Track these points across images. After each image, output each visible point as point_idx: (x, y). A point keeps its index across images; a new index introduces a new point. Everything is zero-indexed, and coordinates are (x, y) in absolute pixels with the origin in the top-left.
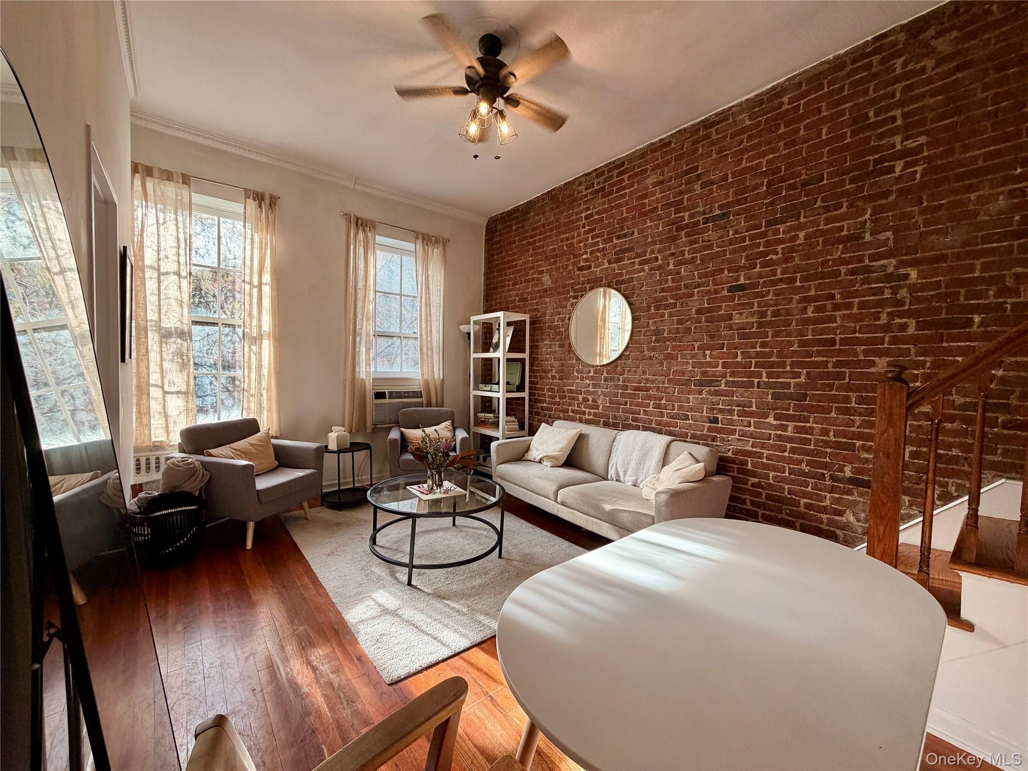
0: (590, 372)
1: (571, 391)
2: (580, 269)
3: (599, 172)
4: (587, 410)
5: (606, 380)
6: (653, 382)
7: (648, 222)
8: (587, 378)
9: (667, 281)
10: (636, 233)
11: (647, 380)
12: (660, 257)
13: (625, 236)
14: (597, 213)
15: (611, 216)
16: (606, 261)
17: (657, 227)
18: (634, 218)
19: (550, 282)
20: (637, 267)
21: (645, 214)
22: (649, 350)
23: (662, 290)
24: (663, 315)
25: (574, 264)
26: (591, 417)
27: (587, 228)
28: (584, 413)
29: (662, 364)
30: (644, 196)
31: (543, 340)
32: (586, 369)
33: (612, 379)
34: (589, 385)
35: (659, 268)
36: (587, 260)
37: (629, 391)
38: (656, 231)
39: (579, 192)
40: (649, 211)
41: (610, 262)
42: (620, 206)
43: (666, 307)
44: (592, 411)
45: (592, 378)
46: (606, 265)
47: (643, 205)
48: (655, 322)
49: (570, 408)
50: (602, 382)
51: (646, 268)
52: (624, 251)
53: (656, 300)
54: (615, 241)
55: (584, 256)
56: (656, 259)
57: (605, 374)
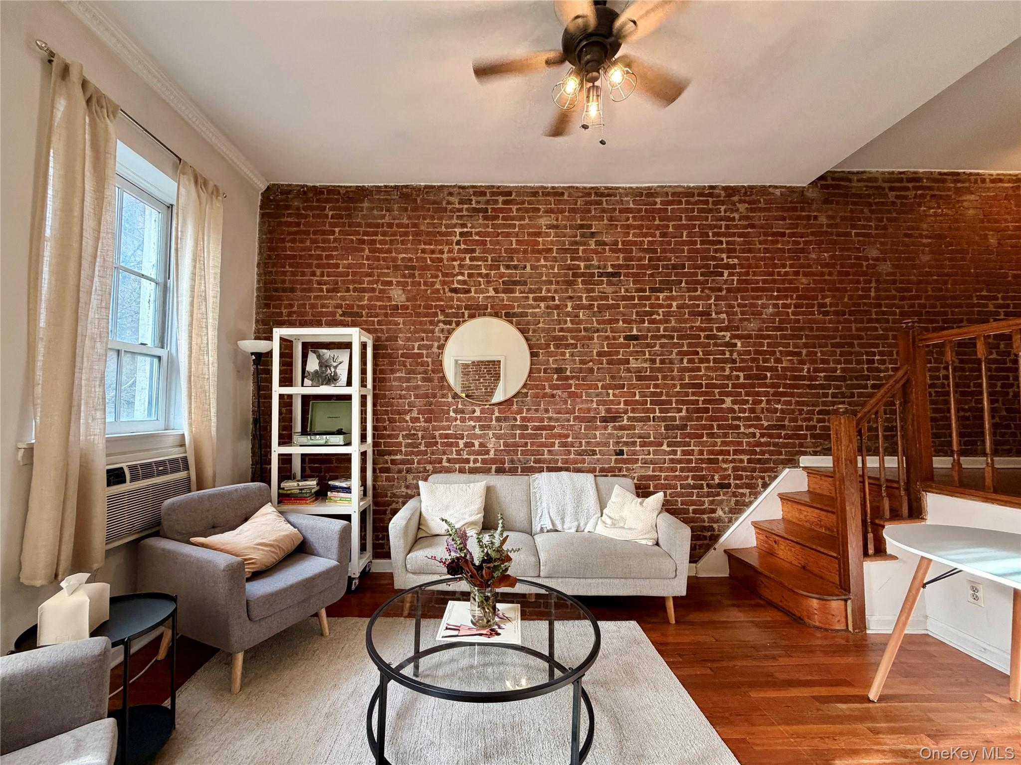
0: (474, 411)
1: (447, 436)
2: (455, 291)
3: (479, 192)
4: (472, 458)
5: (498, 419)
6: (557, 420)
7: (542, 260)
8: (471, 419)
9: (566, 322)
10: (528, 267)
11: (550, 419)
12: (557, 298)
13: (516, 267)
14: (477, 234)
15: (498, 243)
16: (491, 289)
17: (553, 268)
18: (525, 252)
19: (403, 298)
20: (531, 302)
21: (540, 252)
22: (550, 387)
23: (562, 330)
24: (564, 354)
25: (444, 283)
26: (478, 465)
27: (463, 246)
28: (467, 461)
29: (566, 403)
30: (539, 234)
31: (393, 371)
32: (470, 408)
33: (506, 419)
34: (474, 427)
35: (557, 307)
36: (464, 282)
37: (529, 431)
38: (551, 271)
39: (449, 203)
40: (543, 250)
41: (496, 291)
42: (508, 235)
43: (567, 346)
44: (479, 457)
45: (479, 419)
46: (492, 293)
47: (538, 243)
48: (556, 360)
49: (445, 457)
50: (494, 422)
51: (542, 305)
52: (516, 283)
53: (555, 338)
54: (502, 270)
55: (460, 278)
56: (553, 298)
57: (497, 414)
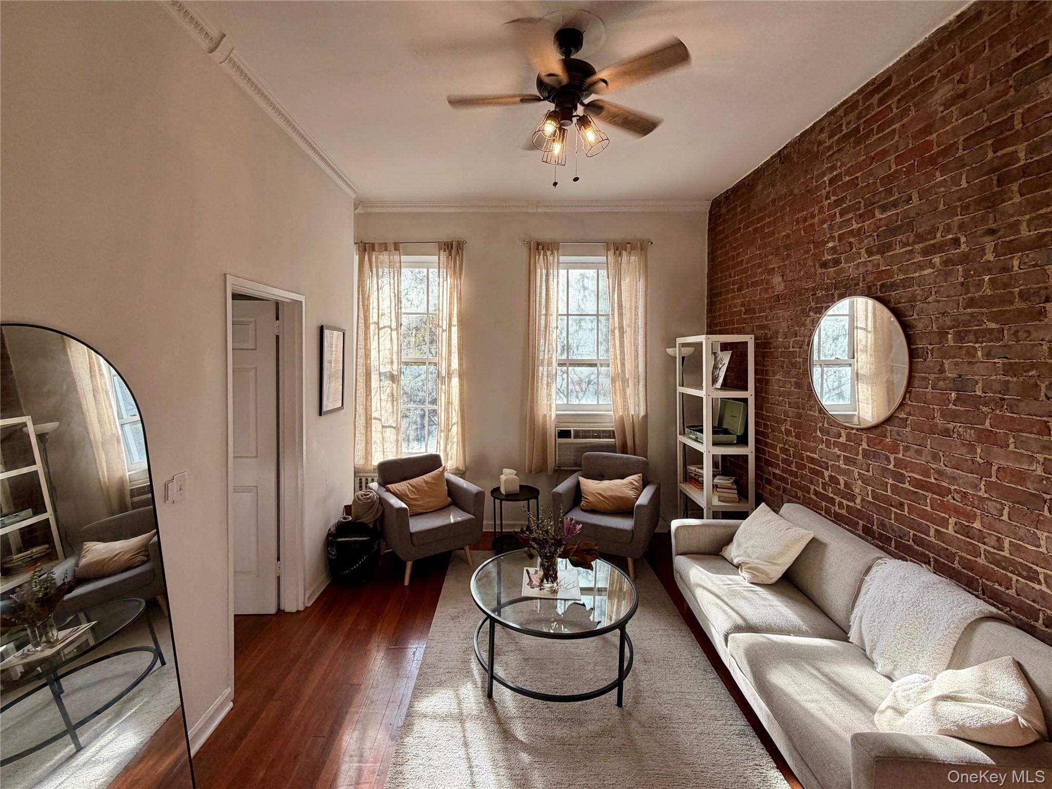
0: (839, 436)
1: (812, 460)
2: (824, 265)
3: (849, 105)
4: (838, 499)
5: (866, 454)
6: (953, 479)
7: (938, 174)
8: (836, 444)
9: (979, 285)
10: (915, 197)
11: (940, 473)
12: (963, 239)
13: (895, 205)
14: (848, 173)
15: (871, 173)
16: (863, 251)
17: (956, 181)
18: (910, 171)
19: (782, 287)
20: (919, 258)
21: (933, 161)
22: (943, 416)
23: (971, 303)
24: (971, 353)
25: (816, 257)
26: (844, 512)
27: (833, 198)
28: (832, 500)
29: (972, 448)
30: (927, 130)
31: (774, 374)
32: (835, 430)
33: (876, 456)
34: (839, 456)
35: (964, 259)
36: (834, 249)
37: (907, 486)
38: (955, 188)
39: (820, 143)
40: (939, 153)
41: (870, 253)
42: (885, 153)
43: (979, 336)
44: (845, 502)
45: (843, 447)
46: (864, 257)
47: (928, 145)
48: (956, 364)
49: (812, 487)
50: (860, 457)
51: (937, 260)
52: (893, 231)
53: (956, 323)
54: (879, 216)
55: (830, 245)
56: (956, 242)
57: (865, 446)
